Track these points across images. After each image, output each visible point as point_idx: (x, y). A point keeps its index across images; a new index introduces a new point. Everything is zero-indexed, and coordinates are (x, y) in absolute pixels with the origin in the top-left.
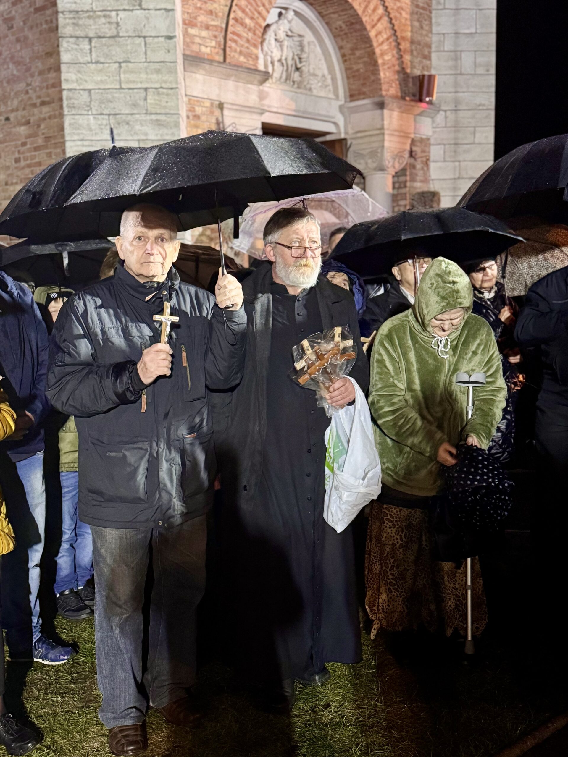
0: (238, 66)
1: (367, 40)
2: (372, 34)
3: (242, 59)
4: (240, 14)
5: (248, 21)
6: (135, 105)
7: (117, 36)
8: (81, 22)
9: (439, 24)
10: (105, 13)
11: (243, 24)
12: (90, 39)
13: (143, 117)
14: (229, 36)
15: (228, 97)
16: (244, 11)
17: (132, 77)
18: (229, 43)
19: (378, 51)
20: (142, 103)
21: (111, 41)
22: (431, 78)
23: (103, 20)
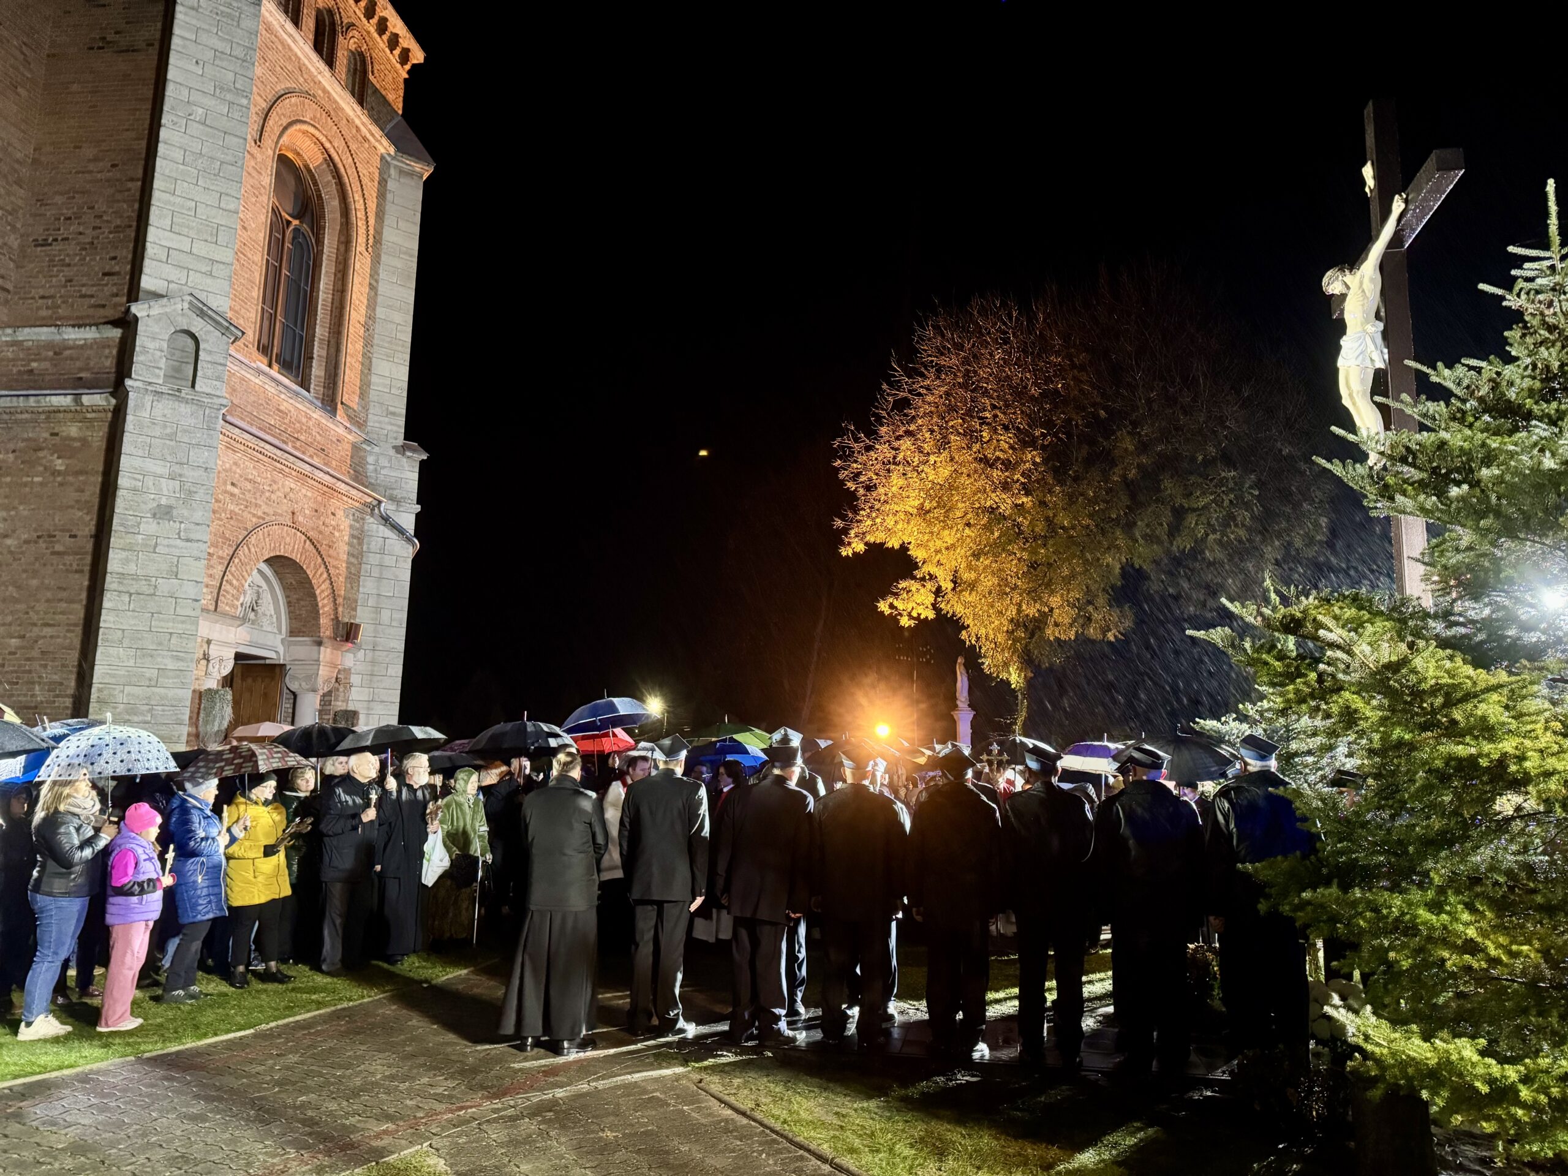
0: (225, 614)
1: (314, 596)
2: (318, 592)
3: (227, 608)
4: (230, 577)
5: (235, 582)
6: (160, 644)
7: (154, 594)
8: (125, 582)
9: (364, 586)
10: (147, 578)
11: (231, 584)
12: (131, 595)
13: (165, 653)
14: (222, 592)
15: (214, 636)
16: (233, 575)
17: (162, 624)
18: (221, 598)
19: (320, 604)
20: (166, 643)
21: (149, 598)
22: (358, 626)
23: (144, 582)
